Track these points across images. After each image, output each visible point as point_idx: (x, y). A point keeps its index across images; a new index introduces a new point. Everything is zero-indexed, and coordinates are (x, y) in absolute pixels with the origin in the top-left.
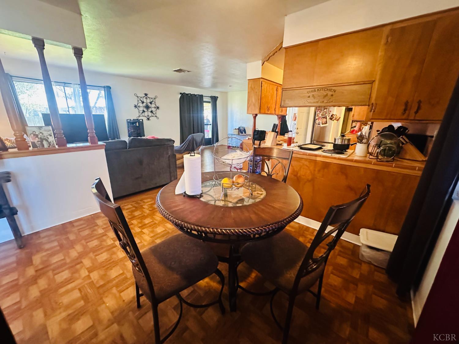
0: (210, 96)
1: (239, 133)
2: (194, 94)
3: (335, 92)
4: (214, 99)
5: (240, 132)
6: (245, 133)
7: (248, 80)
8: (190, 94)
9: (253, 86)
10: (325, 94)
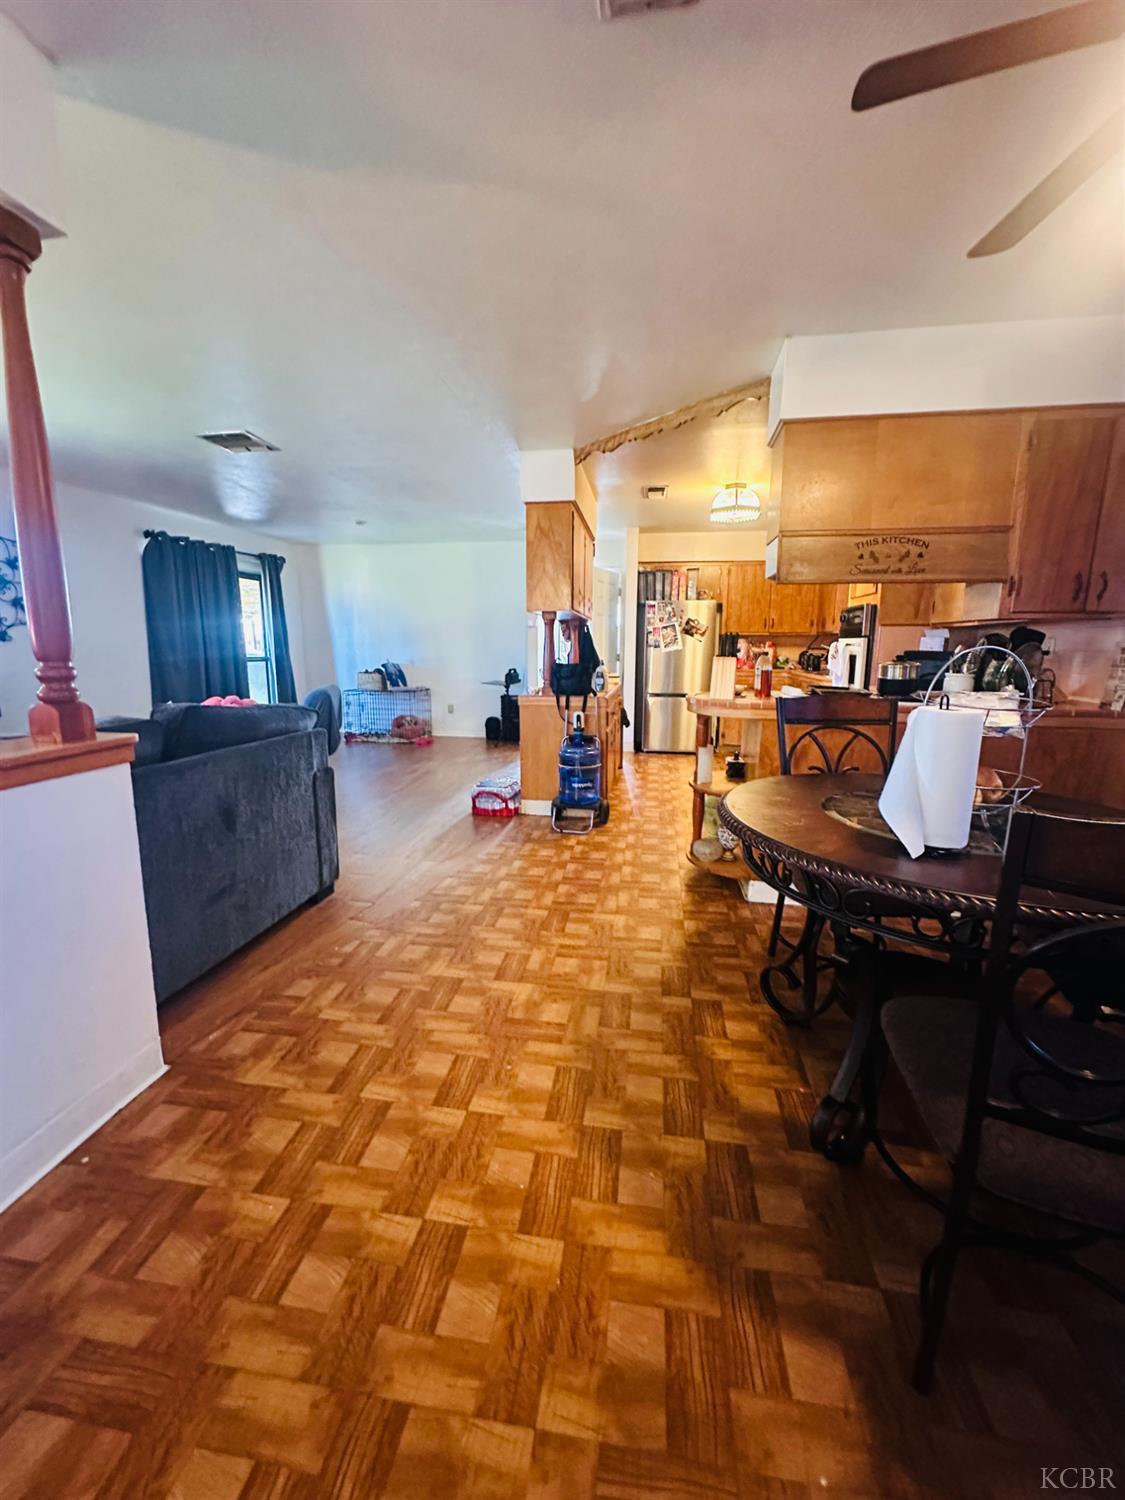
0: (256, 553)
1: (384, 685)
2: (202, 542)
3: (927, 547)
4: (272, 565)
5: (388, 683)
6: (405, 684)
7: (527, 503)
8: (186, 539)
9: (545, 524)
10: (904, 551)
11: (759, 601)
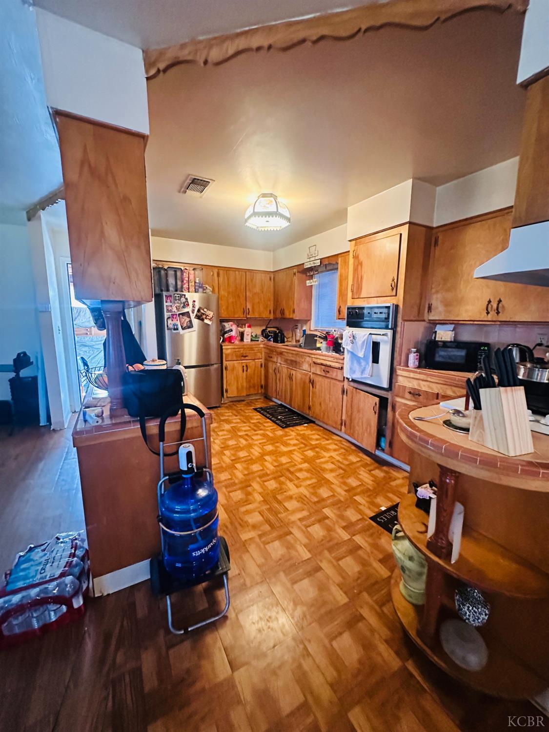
11: (239, 296)
